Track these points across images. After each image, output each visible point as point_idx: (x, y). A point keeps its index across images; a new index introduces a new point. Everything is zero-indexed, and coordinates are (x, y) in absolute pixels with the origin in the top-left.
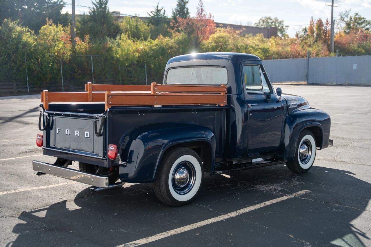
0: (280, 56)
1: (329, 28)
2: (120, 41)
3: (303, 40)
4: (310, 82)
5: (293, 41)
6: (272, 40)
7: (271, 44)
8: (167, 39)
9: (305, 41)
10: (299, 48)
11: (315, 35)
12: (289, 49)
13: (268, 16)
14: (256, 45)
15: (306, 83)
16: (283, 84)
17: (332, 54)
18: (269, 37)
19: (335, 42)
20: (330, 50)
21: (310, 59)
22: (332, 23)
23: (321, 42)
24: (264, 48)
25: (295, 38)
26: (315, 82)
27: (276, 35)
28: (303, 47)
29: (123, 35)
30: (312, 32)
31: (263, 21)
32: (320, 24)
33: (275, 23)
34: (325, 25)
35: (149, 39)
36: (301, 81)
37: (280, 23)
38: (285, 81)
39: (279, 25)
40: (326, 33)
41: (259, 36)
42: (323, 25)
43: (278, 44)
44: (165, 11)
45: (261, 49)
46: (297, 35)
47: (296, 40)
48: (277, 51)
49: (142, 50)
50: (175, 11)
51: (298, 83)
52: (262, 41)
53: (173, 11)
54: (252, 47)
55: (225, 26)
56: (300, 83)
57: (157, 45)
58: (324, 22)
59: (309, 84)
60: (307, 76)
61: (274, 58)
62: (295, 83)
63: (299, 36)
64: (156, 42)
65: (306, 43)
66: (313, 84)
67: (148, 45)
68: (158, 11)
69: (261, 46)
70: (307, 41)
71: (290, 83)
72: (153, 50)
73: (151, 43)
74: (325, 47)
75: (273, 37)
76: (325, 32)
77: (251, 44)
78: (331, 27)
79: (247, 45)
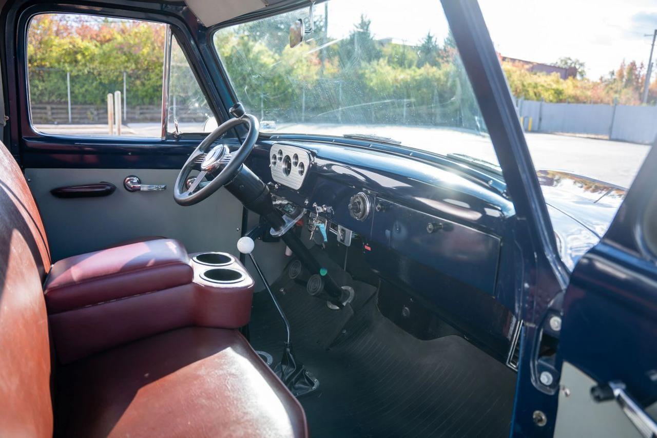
0: (577, 100)
1: (644, 72)
2: (377, 67)
3: (608, 85)
4: (614, 136)
5: (595, 85)
6: (570, 81)
7: (568, 87)
8: (435, 69)
9: (610, 86)
10: (602, 94)
11: (624, 80)
12: (589, 93)
13: (568, 56)
14: (548, 85)
15: (607, 137)
16: (577, 135)
17: (644, 105)
18: (565, 77)
19: (650, 91)
20: (641, 100)
21: (617, 107)
22: (649, 65)
23: (631, 88)
24: (558, 90)
25: (599, 81)
26: (620, 138)
27: (575, 76)
28: (608, 92)
29: (381, 60)
30: (621, 75)
31: (562, 61)
32: (633, 66)
33: (575, 64)
34: (639, 69)
35: (414, 67)
36: (602, 134)
37: (581, 65)
38: (580, 132)
39: (579, 68)
40: (638, 79)
41: (555, 75)
42: (636, 69)
43: (576, 87)
44: (436, 39)
45: (554, 90)
46: (601, 79)
47: (599, 84)
48: (574, 95)
49: (402, 80)
50: (446, 40)
51: (596, 137)
52: (558, 82)
53: (445, 40)
54: (542, 86)
55: (513, 60)
56: (600, 137)
57: (421, 75)
58: (638, 65)
59: (611, 139)
60: (611, 128)
61: (569, 103)
62: (593, 136)
63: (603, 79)
64: (422, 71)
65: (612, 88)
66: (617, 140)
67: (411, 75)
68: (430, 38)
69: (555, 86)
70: (613, 86)
71: (585, 136)
72: (416, 80)
73: (415, 72)
74: (637, 96)
75: (571, 78)
76: (637, 77)
77: (542, 83)
78: (648, 71)
79: (536, 84)
